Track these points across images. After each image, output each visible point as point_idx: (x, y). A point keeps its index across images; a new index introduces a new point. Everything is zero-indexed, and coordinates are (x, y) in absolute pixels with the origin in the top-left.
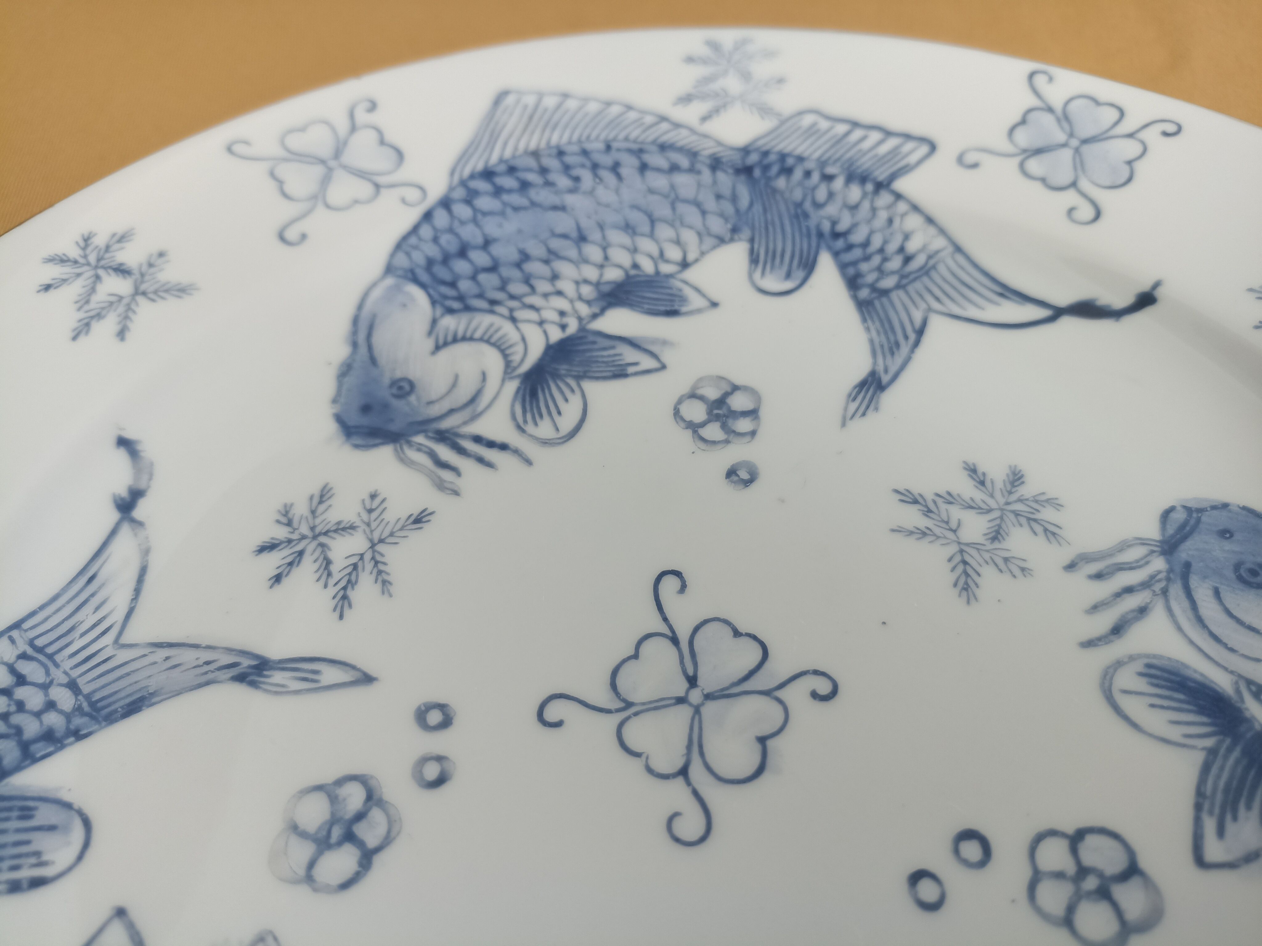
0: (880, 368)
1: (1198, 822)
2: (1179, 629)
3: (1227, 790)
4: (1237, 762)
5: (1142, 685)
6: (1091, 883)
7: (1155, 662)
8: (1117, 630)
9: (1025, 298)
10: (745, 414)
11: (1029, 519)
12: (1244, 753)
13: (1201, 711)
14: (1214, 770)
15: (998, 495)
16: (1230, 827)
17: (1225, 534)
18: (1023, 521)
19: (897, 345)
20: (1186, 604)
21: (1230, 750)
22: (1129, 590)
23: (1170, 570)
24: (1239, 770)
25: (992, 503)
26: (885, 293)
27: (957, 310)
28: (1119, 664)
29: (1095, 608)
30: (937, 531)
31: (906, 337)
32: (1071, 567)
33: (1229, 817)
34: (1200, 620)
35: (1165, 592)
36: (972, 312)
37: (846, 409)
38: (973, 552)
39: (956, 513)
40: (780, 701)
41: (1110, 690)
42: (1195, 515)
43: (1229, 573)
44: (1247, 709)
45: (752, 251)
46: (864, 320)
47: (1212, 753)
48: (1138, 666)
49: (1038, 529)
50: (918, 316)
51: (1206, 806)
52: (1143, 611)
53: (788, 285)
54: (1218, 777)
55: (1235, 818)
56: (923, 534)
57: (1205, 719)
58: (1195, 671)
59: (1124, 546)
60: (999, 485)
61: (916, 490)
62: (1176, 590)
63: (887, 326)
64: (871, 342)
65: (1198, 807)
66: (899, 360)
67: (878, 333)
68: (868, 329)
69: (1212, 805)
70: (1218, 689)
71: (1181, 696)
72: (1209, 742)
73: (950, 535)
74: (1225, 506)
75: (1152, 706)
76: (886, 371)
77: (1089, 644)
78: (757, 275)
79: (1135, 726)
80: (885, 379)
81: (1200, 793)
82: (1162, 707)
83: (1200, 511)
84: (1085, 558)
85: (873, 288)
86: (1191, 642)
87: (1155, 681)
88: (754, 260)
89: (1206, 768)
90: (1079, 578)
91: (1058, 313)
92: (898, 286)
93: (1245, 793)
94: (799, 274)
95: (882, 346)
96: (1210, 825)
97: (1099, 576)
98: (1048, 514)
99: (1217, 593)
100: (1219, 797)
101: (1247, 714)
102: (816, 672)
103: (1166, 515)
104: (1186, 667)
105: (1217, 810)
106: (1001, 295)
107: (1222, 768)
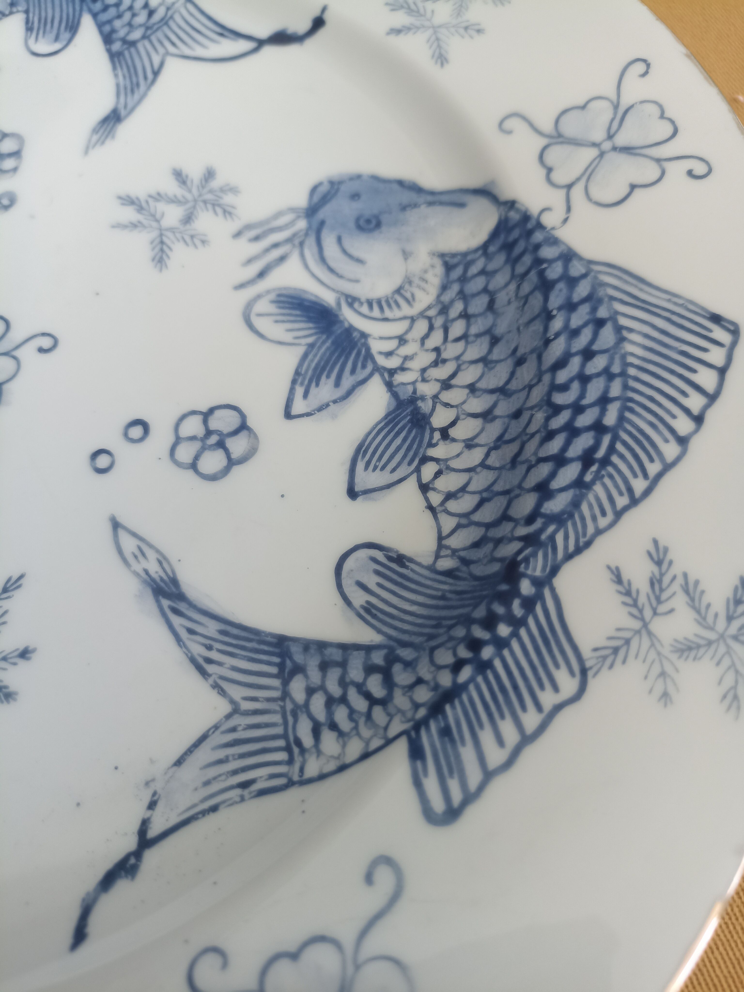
0: (121, 106)
1: (292, 391)
2: (306, 266)
3: (315, 369)
4: (328, 349)
5: (272, 309)
6: (214, 439)
7: (284, 292)
8: (262, 274)
9: (237, 35)
10: (11, 155)
11: (214, 205)
12: (333, 343)
13: (310, 319)
14: (310, 357)
15: (195, 191)
16: (313, 390)
17: (355, 196)
18: (210, 206)
19: (138, 85)
20: (315, 249)
21: (324, 342)
22: (276, 245)
23: (309, 228)
24: (328, 354)
25: (189, 196)
26: (133, 44)
27: (187, 51)
28: (259, 297)
29: (250, 261)
30: (145, 222)
31: (146, 78)
32: (238, 235)
33: (314, 384)
34: (322, 259)
35: (301, 244)
36: (199, 52)
37: (89, 141)
38: (169, 234)
39: (161, 207)
40: (15, 358)
41: (249, 316)
42: (336, 187)
43: (352, 224)
44: (343, 315)
45: (27, 21)
46: (114, 68)
47: (311, 346)
48: (272, 296)
49: (219, 210)
50: (156, 60)
51: (300, 381)
52: (282, 259)
53: (57, 46)
54: (312, 361)
55: (317, 385)
56: (134, 226)
57: (311, 325)
58: (312, 294)
59: (279, 215)
60: (196, 181)
61: (133, 195)
62: (311, 241)
63: (132, 72)
64: (118, 86)
65: (294, 382)
66: (137, 96)
67: (124, 77)
68: (116, 76)
69: (304, 379)
70: (325, 304)
71: (298, 312)
72: (310, 340)
73: (154, 224)
74: (359, 177)
75: (276, 322)
76: (125, 106)
77: (241, 286)
78: (31, 41)
79: (261, 336)
80: (123, 113)
81: (297, 373)
82: (283, 321)
83: (340, 183)
84: (248, 227)
85: (124, 41)
86: (314, 276)
87: (281, 305)
88: (29, 28)
89: (305, 356)
90: (243, 241)
91: (261, 43)
92: (144, 37)
93: (328, 369)
94: (66, 36)
95: (125, 88)
96: (299, 391)
97: (257, 238)
98: (228, 199)
99: (339, 240)
100: (310, 373)
101: (341, 318)
102: (44, 334)
103: (314, 190)
104: (305, 292)
105: (306, 382)
106: (221, 35)
107: (315, 355)
